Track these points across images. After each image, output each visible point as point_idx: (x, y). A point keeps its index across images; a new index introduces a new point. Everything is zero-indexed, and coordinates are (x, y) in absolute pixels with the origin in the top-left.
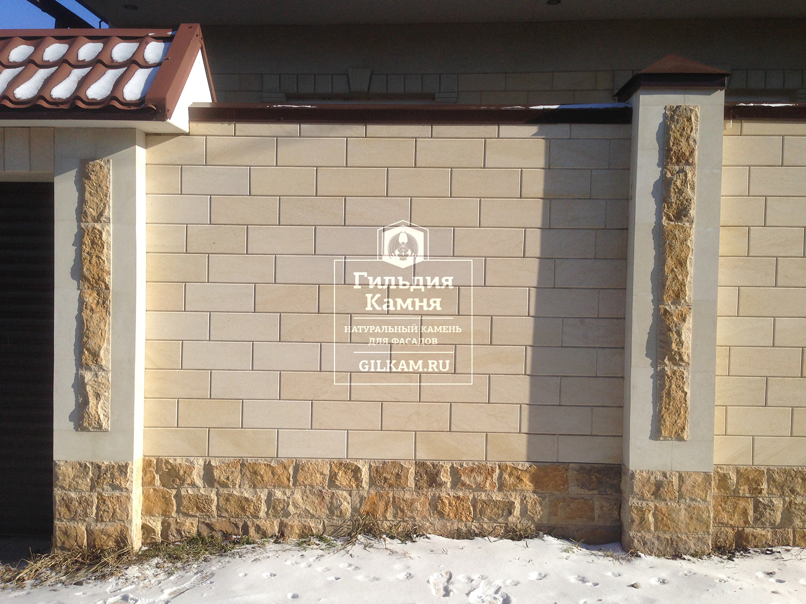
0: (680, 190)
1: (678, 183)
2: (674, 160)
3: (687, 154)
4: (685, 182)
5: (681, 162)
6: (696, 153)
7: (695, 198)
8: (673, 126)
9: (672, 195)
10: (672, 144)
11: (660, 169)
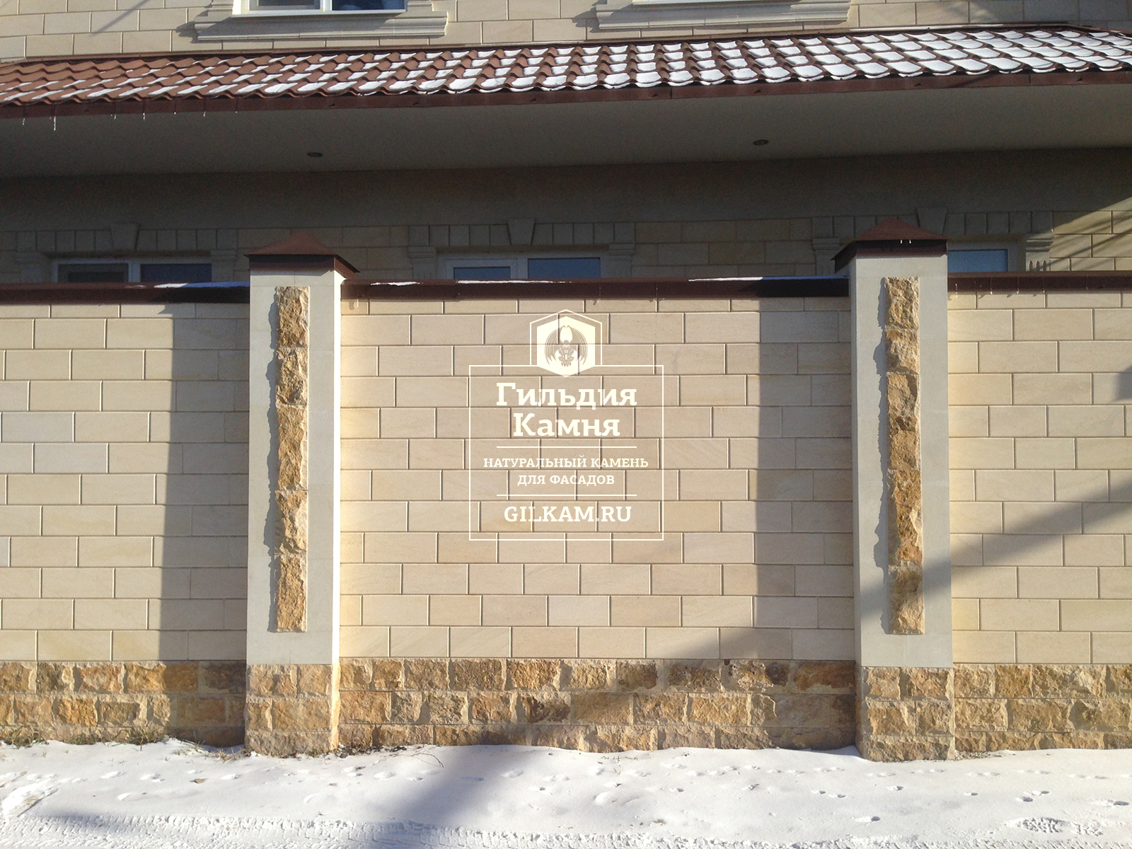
0: (291, 372)
1: (289, 365)
2: (285, 342)
3: (298, 335)
4: (295, 364)
5: (292, 343)
6: (308, 335)
7: (308, 380)
8: (282, 308)
9: (284, 377)
10: (282, 326)
11: (273, 350)
